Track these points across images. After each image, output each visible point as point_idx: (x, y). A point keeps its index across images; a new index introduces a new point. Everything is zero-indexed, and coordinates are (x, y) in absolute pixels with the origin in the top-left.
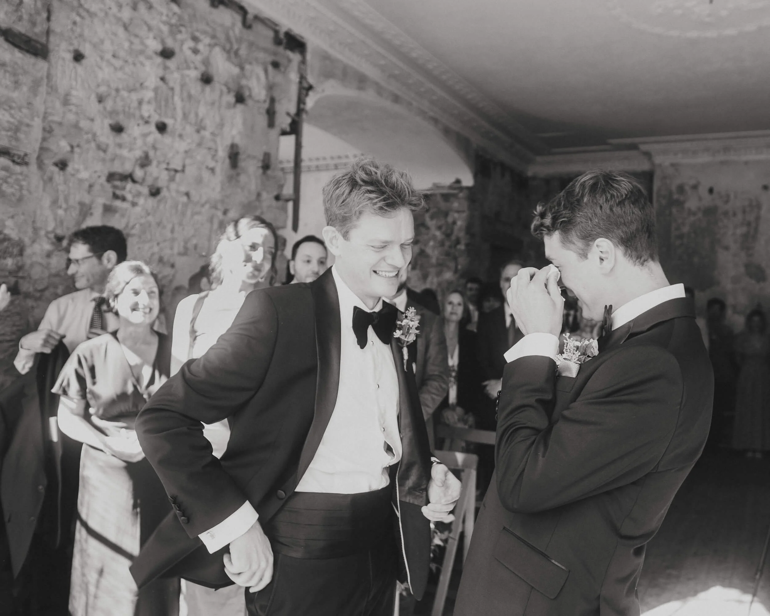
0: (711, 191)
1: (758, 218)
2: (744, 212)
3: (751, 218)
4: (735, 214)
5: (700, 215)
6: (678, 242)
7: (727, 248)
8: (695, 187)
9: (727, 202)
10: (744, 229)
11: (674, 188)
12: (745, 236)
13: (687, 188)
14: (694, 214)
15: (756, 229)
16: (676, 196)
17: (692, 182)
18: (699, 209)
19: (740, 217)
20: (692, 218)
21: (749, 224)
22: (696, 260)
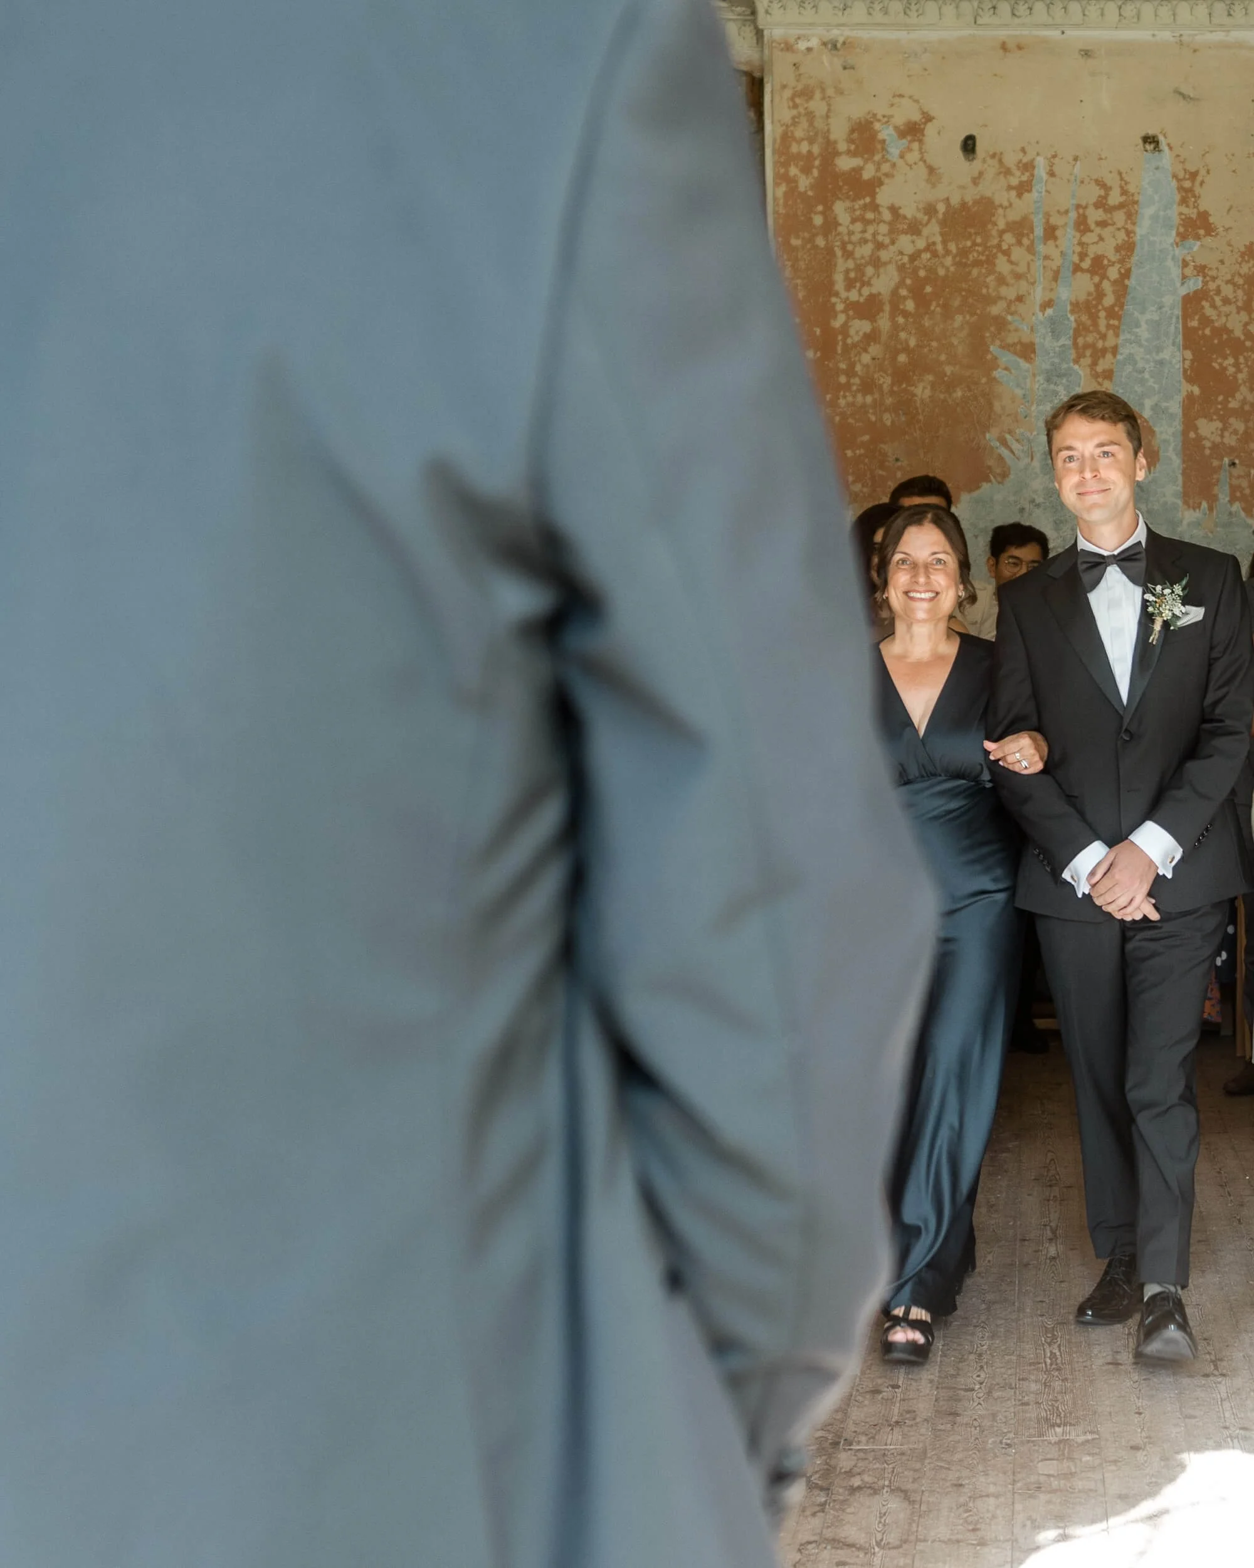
0: (969, 145)
1: (1127, 248)
2: (1082, 225)
3: (1107, 246)
4: (1051, 233)
5: (933, 231)
6: (860, 327)
7: (1027, 351)
8: (913, 131)
9: (1023, 189)
10: (1083, 285)
11: (839, 132)
12: (1088, 307)
13: (886, 133)
14: (914, 229)
15: (1121, 287)
16: (845, 163)
17: (906, 113)
18: (930, 210)
19: (1068, 238)
20: (906, 243)
21: (1098, 266)
22: (922, 391)
